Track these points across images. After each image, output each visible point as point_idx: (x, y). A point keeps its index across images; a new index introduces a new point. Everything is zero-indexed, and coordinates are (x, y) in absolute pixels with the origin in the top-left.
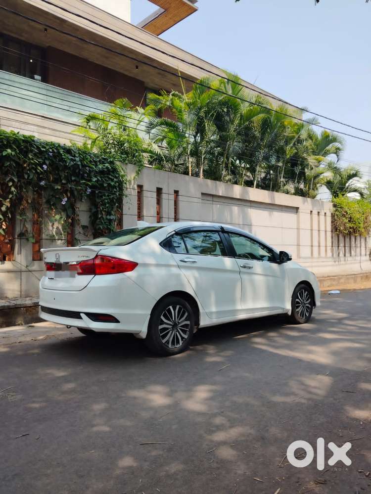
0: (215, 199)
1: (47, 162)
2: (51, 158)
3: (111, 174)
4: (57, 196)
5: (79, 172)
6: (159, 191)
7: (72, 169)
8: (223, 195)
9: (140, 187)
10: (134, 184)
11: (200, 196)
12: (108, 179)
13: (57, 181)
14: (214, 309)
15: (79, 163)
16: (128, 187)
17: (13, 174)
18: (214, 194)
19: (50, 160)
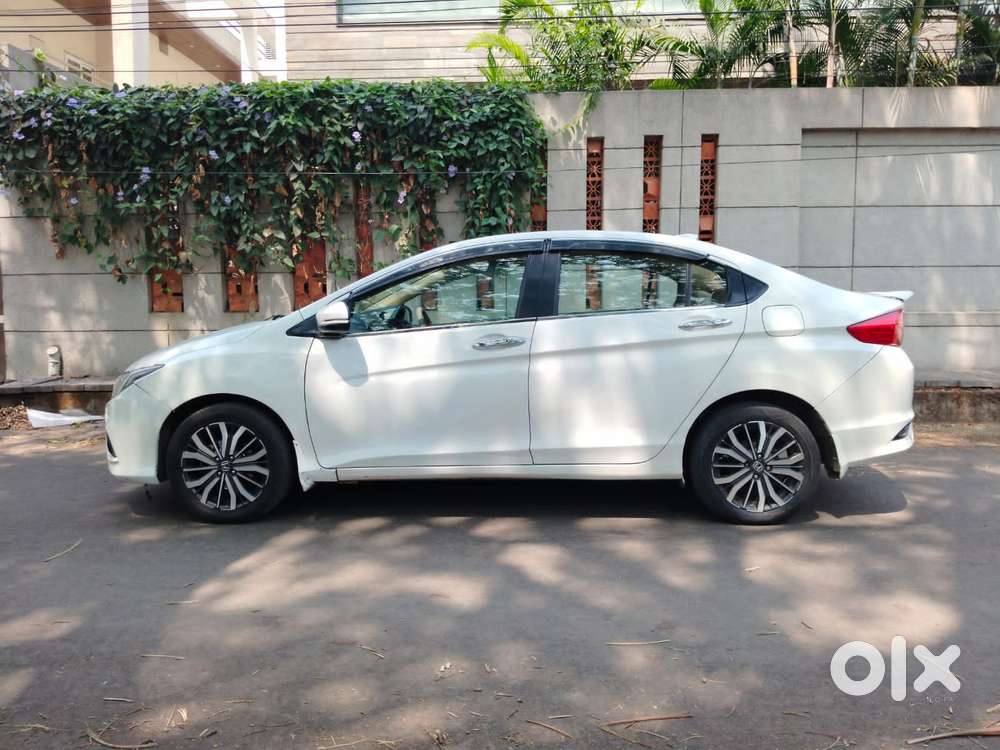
0: (864, 140)
1: (360, 126)
2: (369, 117)
3: (500, 125)
4: (390, 189)
5: (427, 134)
6: (653, 146)
7: (411, 130)
8: (900, 126)
9: (597, 142)
10: (579, 138)
11: (797, 136)
12: (489, 139)
15: (425, 115)
16: (561, 146)
18: (856, 124)
19: (368, 119)
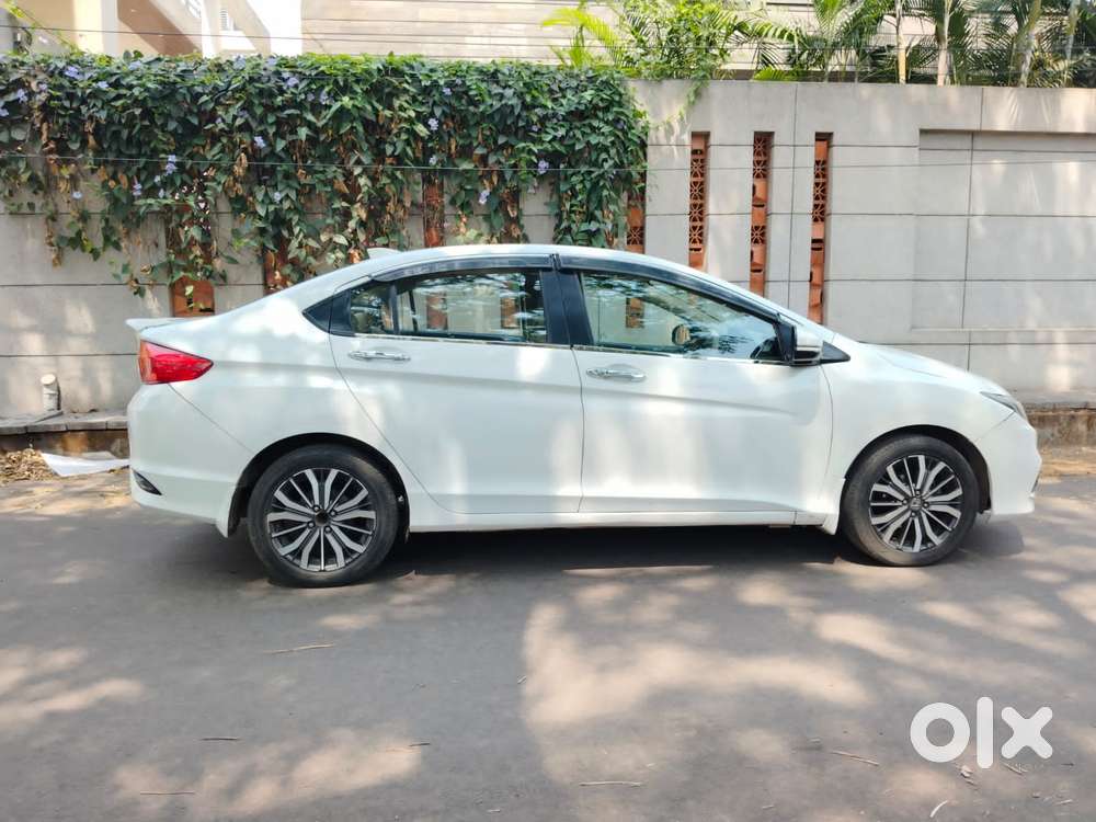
0: (980, 143)
1: (438, 112)
2: (447, 101)
3: (600, 114)
4: (468, 187)
5: (515, 123)
6: (763, 142)
7: (497, 118)
9: (702, 137)
10: (682, 132)
11: (915, 138)
12: (589, 131)
13: (465, 152)
14: (457, 487)
15: (514, 101)
16: (663, 141)
17: (361, 150)
18: (974, 126)
19: (446, 104)
